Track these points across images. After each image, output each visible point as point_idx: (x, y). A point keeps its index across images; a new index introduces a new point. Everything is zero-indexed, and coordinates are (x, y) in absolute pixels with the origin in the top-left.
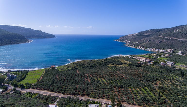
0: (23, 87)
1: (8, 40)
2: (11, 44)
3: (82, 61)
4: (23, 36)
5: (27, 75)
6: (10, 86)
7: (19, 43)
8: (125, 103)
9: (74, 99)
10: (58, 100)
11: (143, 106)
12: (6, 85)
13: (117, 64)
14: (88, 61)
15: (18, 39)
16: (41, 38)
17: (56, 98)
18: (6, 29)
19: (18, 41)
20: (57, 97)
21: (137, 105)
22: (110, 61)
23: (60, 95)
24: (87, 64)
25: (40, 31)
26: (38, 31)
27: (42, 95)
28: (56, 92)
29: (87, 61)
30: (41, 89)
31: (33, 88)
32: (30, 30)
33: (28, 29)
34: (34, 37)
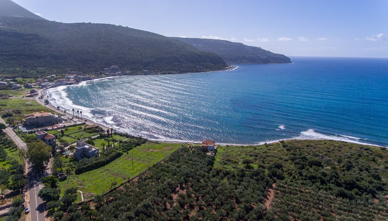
1: (191, 64)
2: (193, 71)
4: (220, 58)
5: (124, 155)
7: (206, 71)
15: (209, 63)
16: (258, 63)
18: (200, 45)
19: (207, 68)
25: (259, 49)
26: (254, 48)
32: (240, 46)
33: (236, 44)
34: (244, 60)
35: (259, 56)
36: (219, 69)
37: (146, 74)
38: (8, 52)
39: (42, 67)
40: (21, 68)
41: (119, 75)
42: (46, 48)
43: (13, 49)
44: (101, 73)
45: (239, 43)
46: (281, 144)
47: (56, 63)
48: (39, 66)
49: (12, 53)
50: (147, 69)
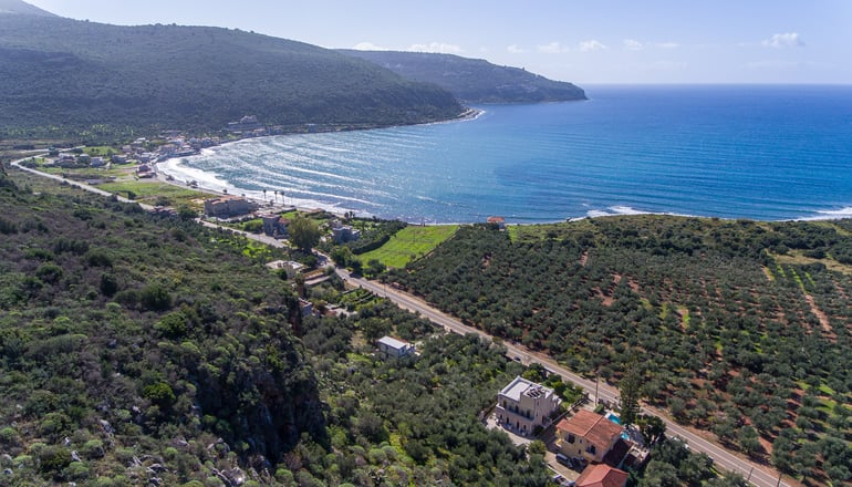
0: (357, 272)
1: (394, 109)
2: (400, 124)
3: (644, 217)
5: (392, 238)
6: (329, 259)
8: (711, 434)
9: (487, 349)
10: (435, 336)
11: (805, 482)
12: (320, 254)
13: (846, 256)
14: (676, 219)
15: (429, 106)
17: (435, 329)
18: (399, 66)
19: (426, 115)
20: (439, 326)
21: (772, 466)
22: (805, 236)
23: (451, 325)
24: (659, 232)
27: (396, 306)
28: (445, 312)
29: (669, 217)
30: (406, 290)
31: (383, 281)
32: (481, 68)
33: (474, 63)
34: (493, 97)
35: (521, 88)
36: (450, 117)
37: (312, 131)
38: (21, 92)
39: (100, 122)
40: (58, 126)
41: (262, 134)
42: (97, 83)
43: (29, 87)
44: (225, 133)
45: (480, 60)
46: (588, 221)
47: (129, 113)
48: (95, 122)
49: (31, 95)
50: (313, 122)
